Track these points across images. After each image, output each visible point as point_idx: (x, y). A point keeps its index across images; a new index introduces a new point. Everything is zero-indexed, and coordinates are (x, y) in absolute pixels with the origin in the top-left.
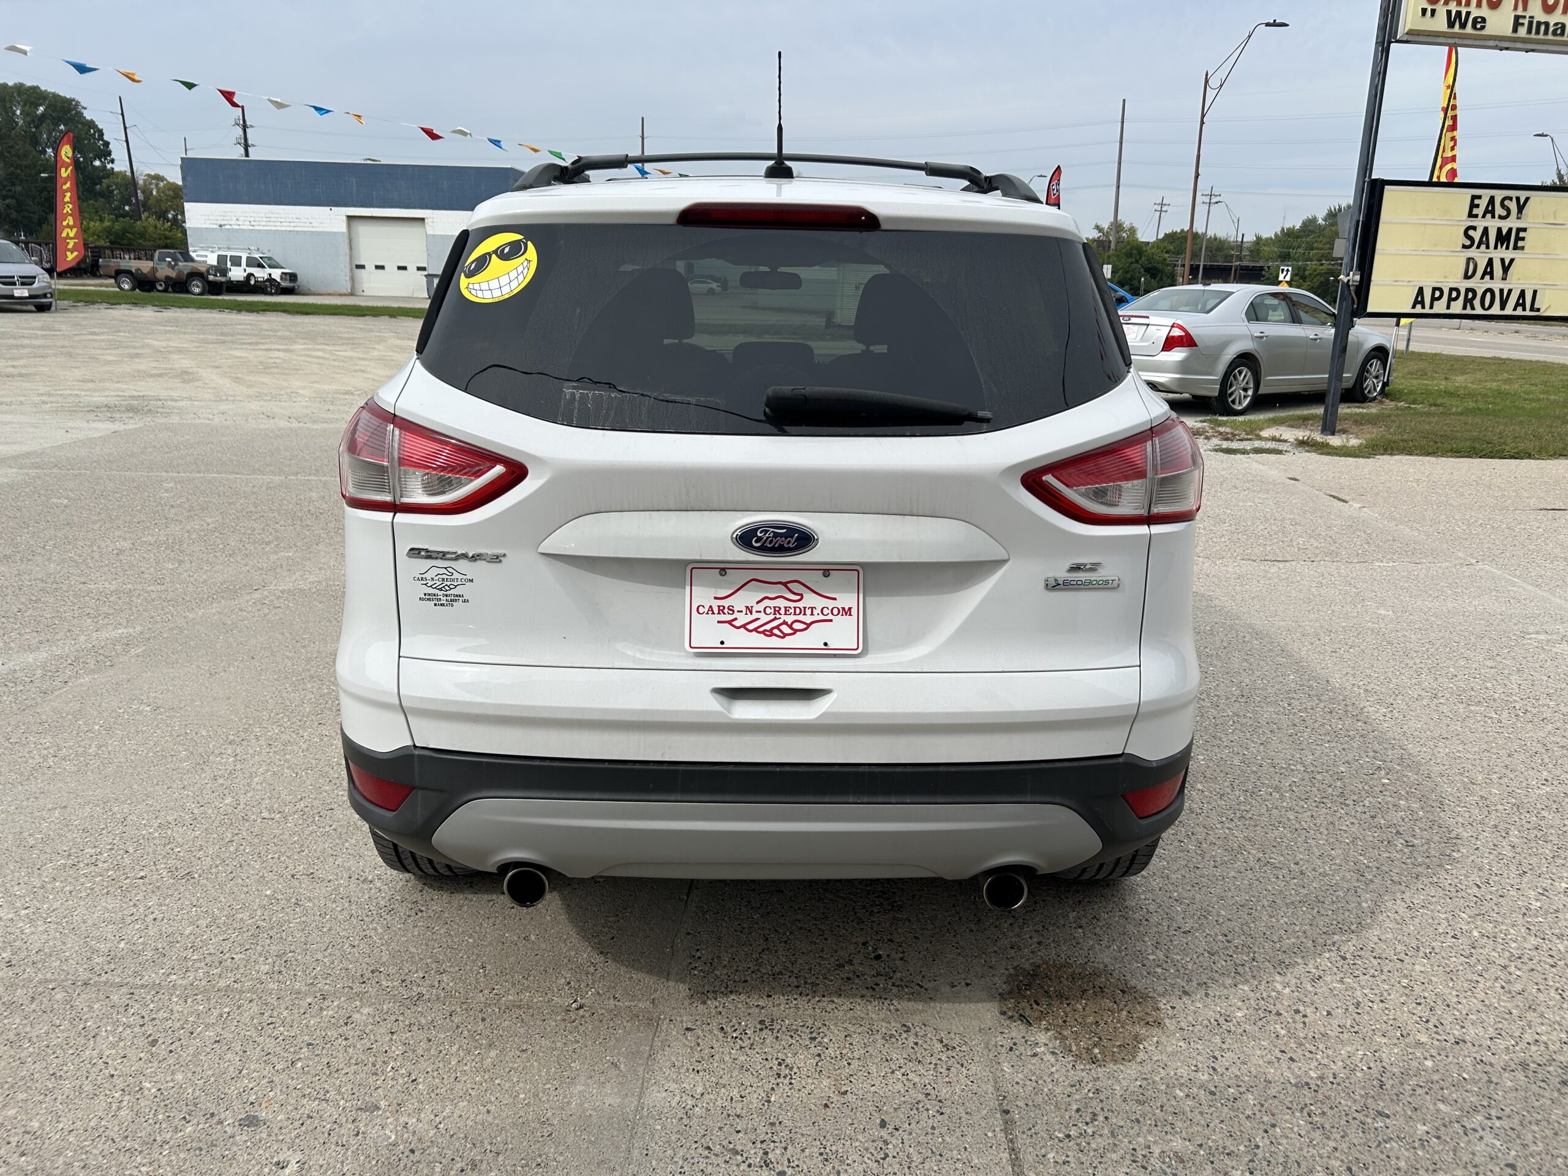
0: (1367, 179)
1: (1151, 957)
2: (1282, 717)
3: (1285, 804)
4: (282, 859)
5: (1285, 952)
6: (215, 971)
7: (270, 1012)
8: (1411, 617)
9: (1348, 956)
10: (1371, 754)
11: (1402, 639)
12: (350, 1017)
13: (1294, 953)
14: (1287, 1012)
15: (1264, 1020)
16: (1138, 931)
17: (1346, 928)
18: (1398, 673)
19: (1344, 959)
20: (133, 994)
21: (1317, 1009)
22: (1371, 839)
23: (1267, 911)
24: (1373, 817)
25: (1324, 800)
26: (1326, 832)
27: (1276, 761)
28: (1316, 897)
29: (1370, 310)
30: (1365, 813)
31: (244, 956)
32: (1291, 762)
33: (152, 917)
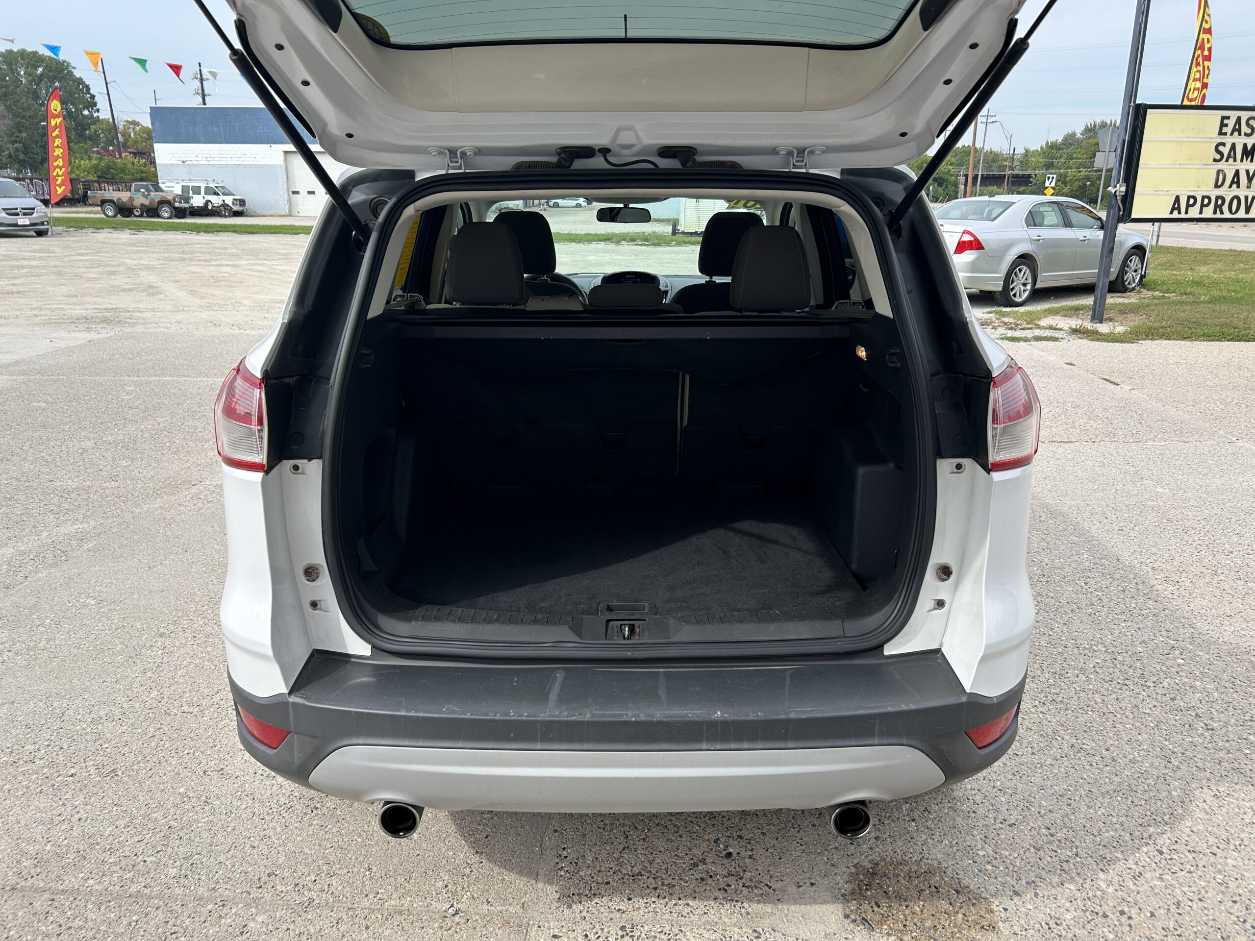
0: (1132, 104)
1: (981, 853)
2: (1080, 596)
3: (1091, 687)
4: (196, 754)
5: (1105, 846)
6: (128, 875)
7: (174, 920)
8: (1186, 494)
9: (1164, 850)
10: (1164, 633)
11: (1180, 516)
12: (245, 926)
13: (1114, 847)
14: (1113, 914)
15: (1092, 923)
16: (967, 824)
17: (1160, 819)
18: (1180, 551)
19: (1161, 853)
20: (53, 900)
21: (1140, 909)
22: (1173, 722)
23: (1084, 801)
24: (1173, 699)
25: (1127, 682)
26: (1131, 716)
27: (1079, 642)
28: (1129, 786)
29: (1133, 216)
30: (1165, 695)
31: (155, 859)
32: (1093, 642)
33: (77, 817)
